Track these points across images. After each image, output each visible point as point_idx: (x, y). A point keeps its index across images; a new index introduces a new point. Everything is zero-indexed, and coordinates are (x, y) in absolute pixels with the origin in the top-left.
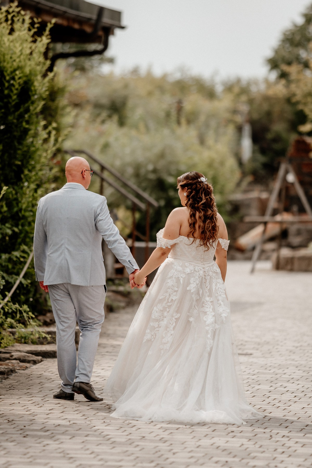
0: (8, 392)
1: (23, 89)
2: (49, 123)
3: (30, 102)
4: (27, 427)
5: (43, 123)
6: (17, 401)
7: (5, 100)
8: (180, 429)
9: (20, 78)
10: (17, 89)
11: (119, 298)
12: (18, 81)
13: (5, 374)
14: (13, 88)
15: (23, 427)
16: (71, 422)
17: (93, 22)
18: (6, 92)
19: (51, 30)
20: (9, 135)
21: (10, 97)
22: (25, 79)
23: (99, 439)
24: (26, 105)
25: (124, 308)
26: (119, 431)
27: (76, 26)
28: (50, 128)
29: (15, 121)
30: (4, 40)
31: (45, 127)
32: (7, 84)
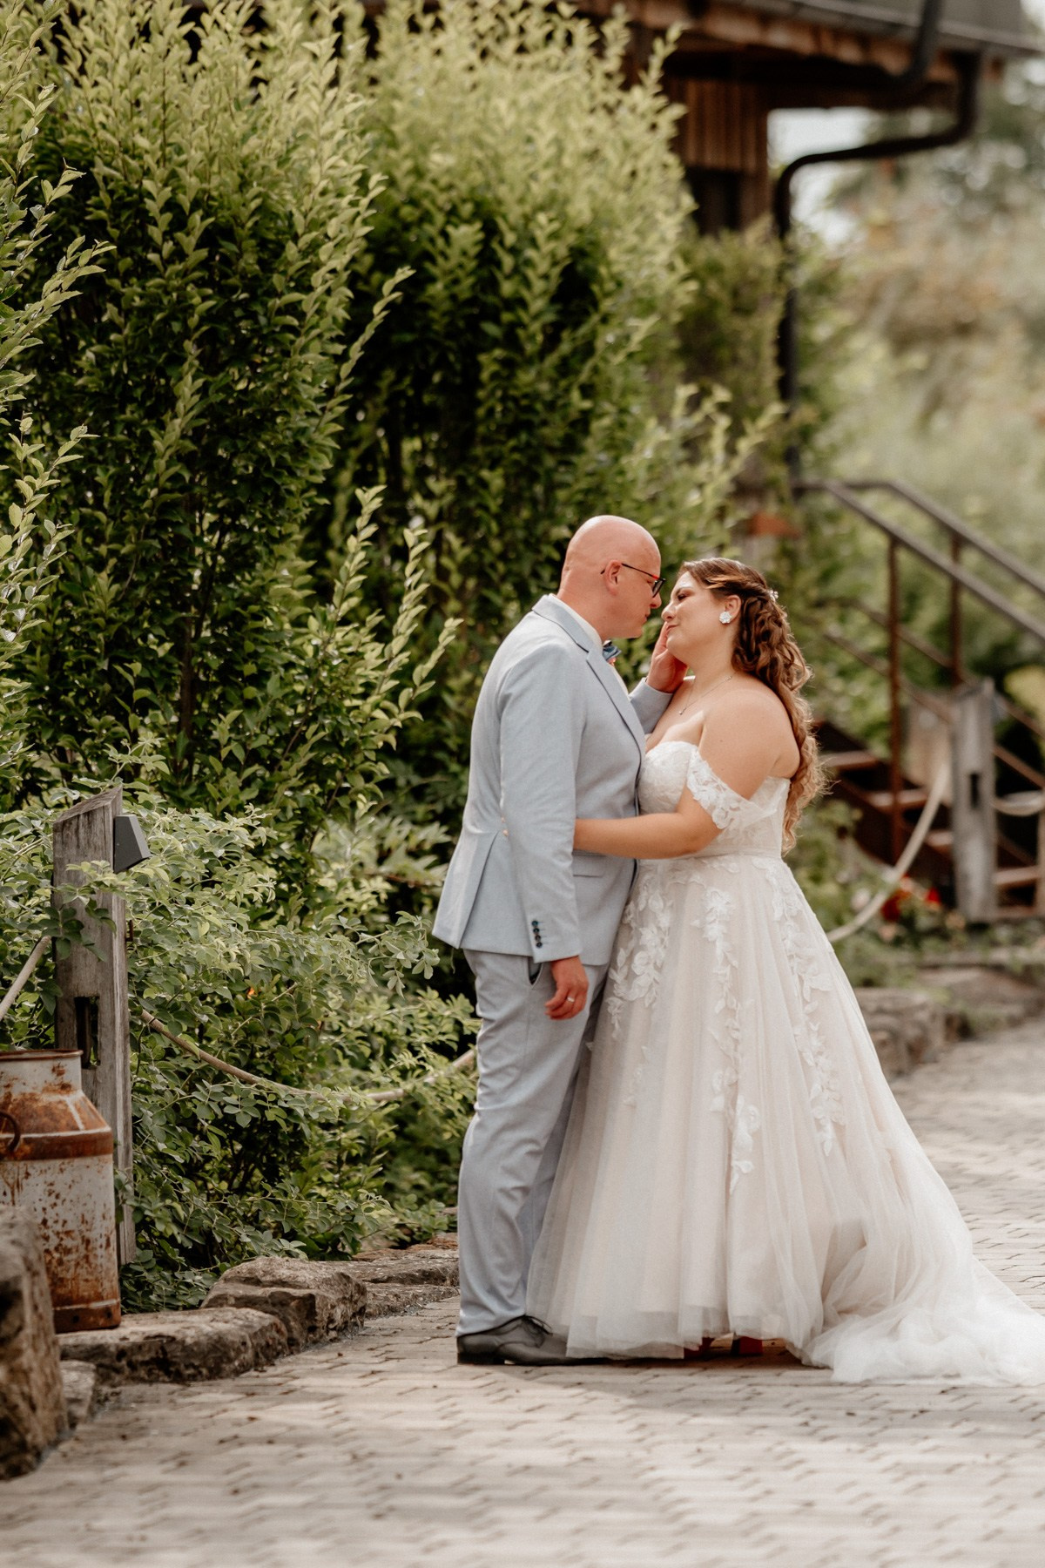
0: (423, 1347)
1: (568, 273)
2: (704, 393)
3: (595, 318)
4: (407, 1480)
5: (685, 392)
6: (428, 1382)
7: (506, 317)
8: (963, 1469)
9: (554, 236)
10: (546, 277)
11: (1006, 988)
12: (547, 247)
13: (444, 1280)
14: (530, 273)
15: (390, 1479)
16: (578, 1455)
17: (908, 36)
18: (507, 288)
19: (668, 64)
20: (524, 437)
21: (523, 303)
22: (571, 239)
23: (643, 1516)
24: (584, 330)
25: (1014, 1023)
26: (736, 1484)
27: (849, 53)
28: (708, 406)
29: (544, 387)
30: (496, 109)
31: (694, 403)
32: (508, 262)
